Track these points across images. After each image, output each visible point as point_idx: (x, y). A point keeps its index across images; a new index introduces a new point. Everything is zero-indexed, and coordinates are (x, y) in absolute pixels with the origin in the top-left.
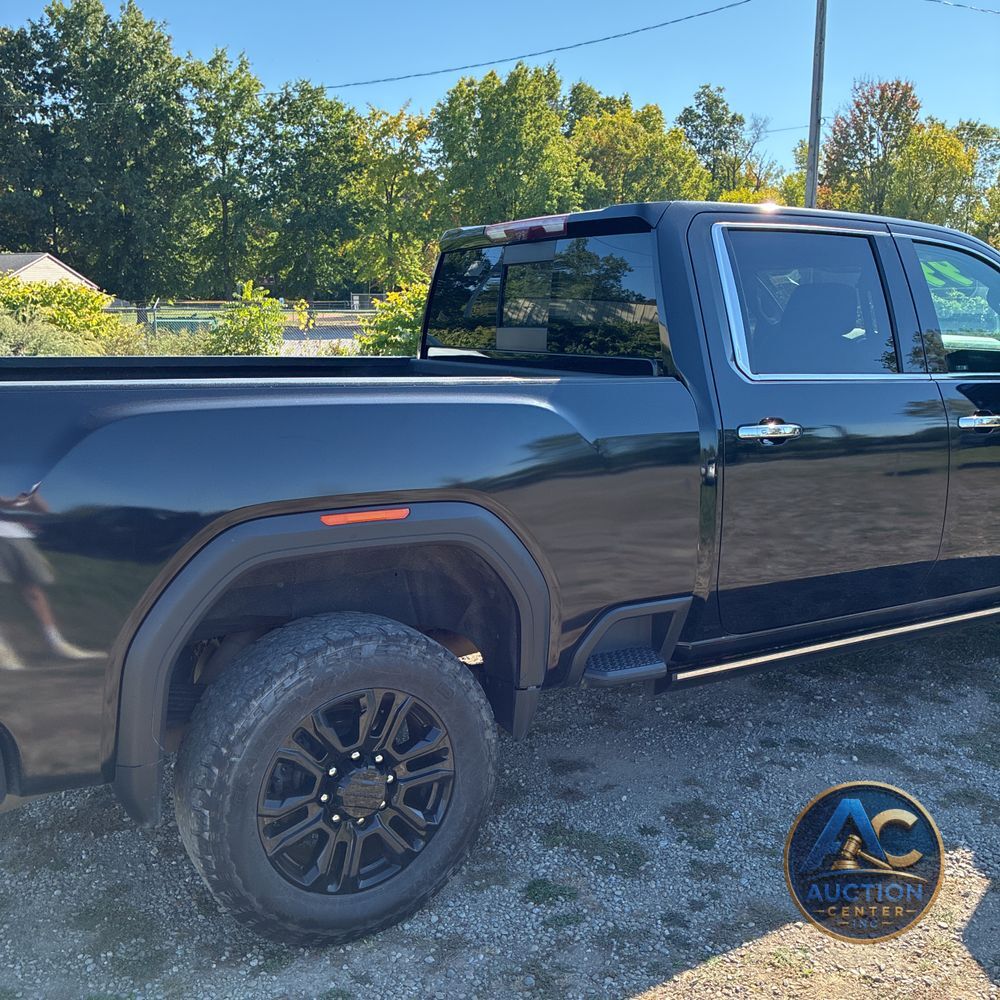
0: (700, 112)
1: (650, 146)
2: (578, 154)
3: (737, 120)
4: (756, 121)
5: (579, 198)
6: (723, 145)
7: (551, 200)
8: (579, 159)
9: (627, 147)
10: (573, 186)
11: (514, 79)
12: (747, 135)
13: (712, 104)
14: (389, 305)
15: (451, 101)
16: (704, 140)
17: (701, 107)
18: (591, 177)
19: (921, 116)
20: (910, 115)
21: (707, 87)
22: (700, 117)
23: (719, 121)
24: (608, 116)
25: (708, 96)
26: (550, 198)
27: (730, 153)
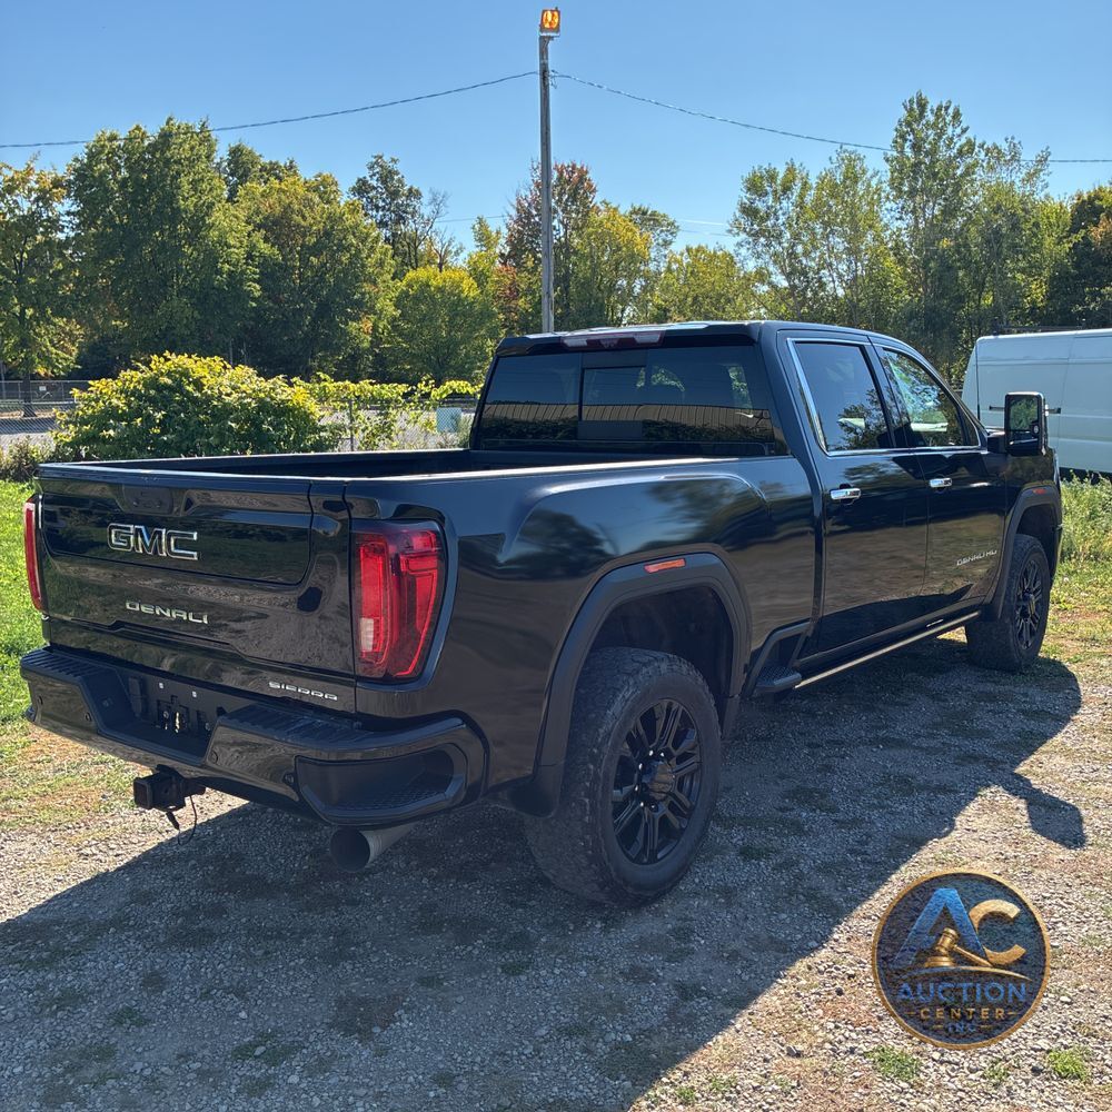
0: (374, 183)
1: (328, 218)
2: (248, 223)
3: (414, 194)
4: (435, 195)
5: (255, 273)
6: (400, 219)
7: (221, 274)
8: (250, 228)
9: (304, 218)
10: (246, 259)
11: (166, 137)
12: (426, 210)
13: (387, 176)
14: (93, 395)
15: (91, 156)
16: (381, 213)
17: (375, 178)
18: (264, 248)
19: (597, 199)
20: (587, 198)
21: (381, 157)
22: (374, 188)
23: (394, 194)
24: (275, 183)
25: (381, 166)
26: (219, 272)
27: (409, 227)
